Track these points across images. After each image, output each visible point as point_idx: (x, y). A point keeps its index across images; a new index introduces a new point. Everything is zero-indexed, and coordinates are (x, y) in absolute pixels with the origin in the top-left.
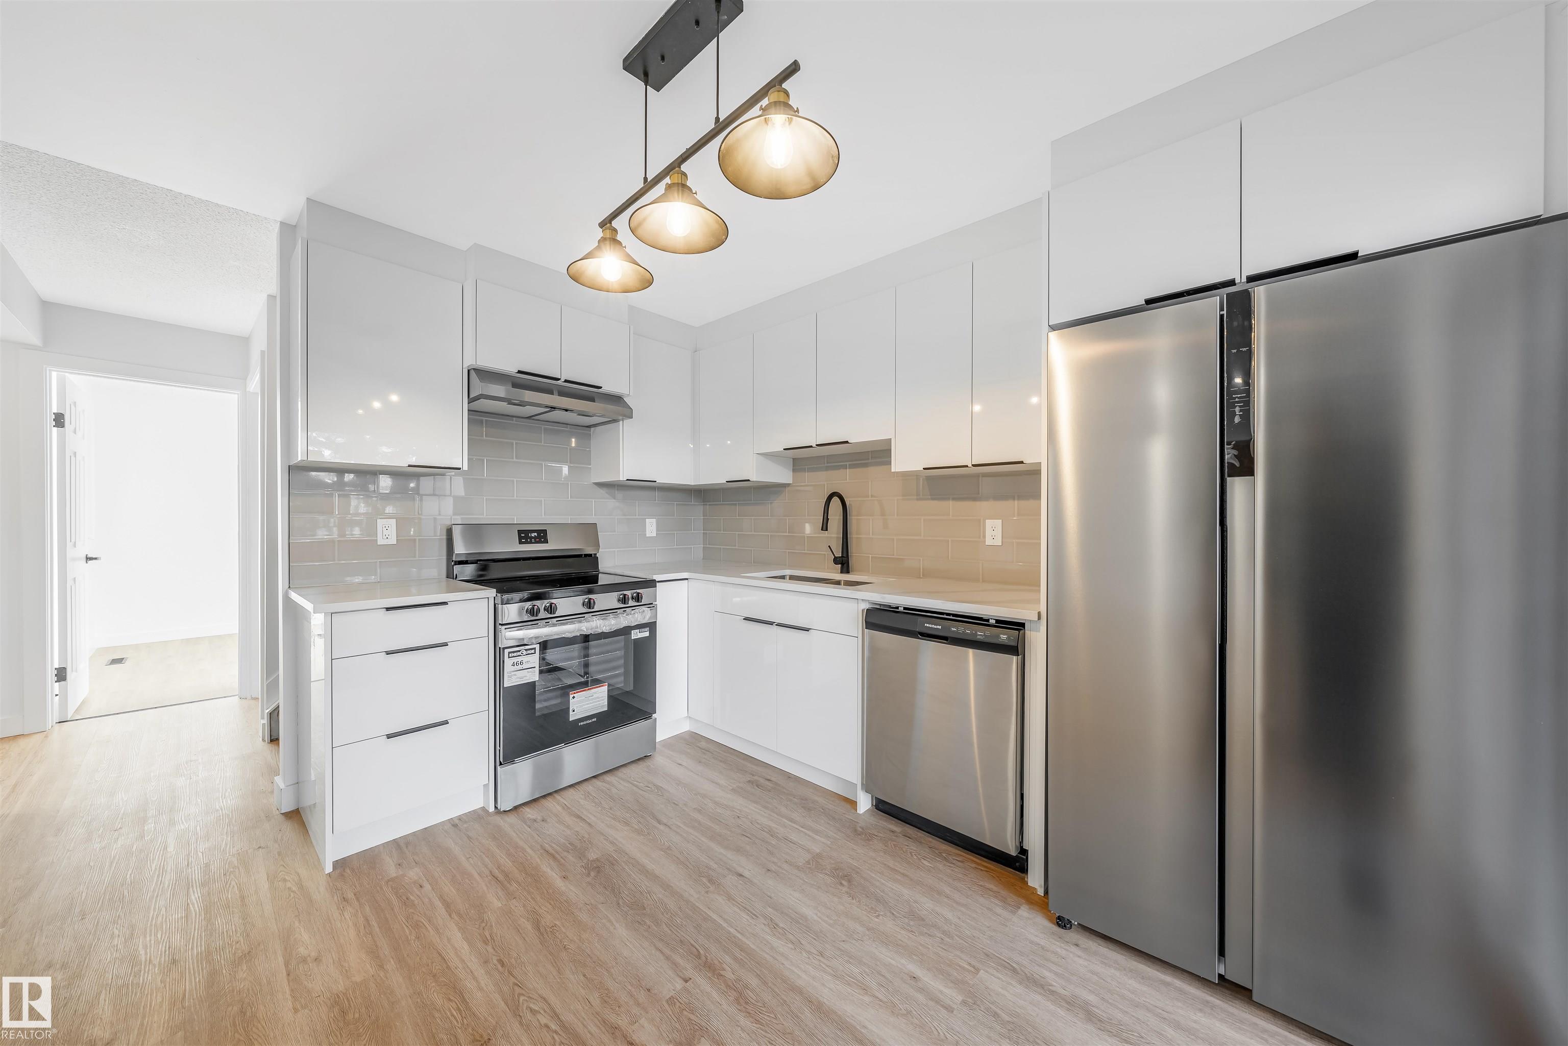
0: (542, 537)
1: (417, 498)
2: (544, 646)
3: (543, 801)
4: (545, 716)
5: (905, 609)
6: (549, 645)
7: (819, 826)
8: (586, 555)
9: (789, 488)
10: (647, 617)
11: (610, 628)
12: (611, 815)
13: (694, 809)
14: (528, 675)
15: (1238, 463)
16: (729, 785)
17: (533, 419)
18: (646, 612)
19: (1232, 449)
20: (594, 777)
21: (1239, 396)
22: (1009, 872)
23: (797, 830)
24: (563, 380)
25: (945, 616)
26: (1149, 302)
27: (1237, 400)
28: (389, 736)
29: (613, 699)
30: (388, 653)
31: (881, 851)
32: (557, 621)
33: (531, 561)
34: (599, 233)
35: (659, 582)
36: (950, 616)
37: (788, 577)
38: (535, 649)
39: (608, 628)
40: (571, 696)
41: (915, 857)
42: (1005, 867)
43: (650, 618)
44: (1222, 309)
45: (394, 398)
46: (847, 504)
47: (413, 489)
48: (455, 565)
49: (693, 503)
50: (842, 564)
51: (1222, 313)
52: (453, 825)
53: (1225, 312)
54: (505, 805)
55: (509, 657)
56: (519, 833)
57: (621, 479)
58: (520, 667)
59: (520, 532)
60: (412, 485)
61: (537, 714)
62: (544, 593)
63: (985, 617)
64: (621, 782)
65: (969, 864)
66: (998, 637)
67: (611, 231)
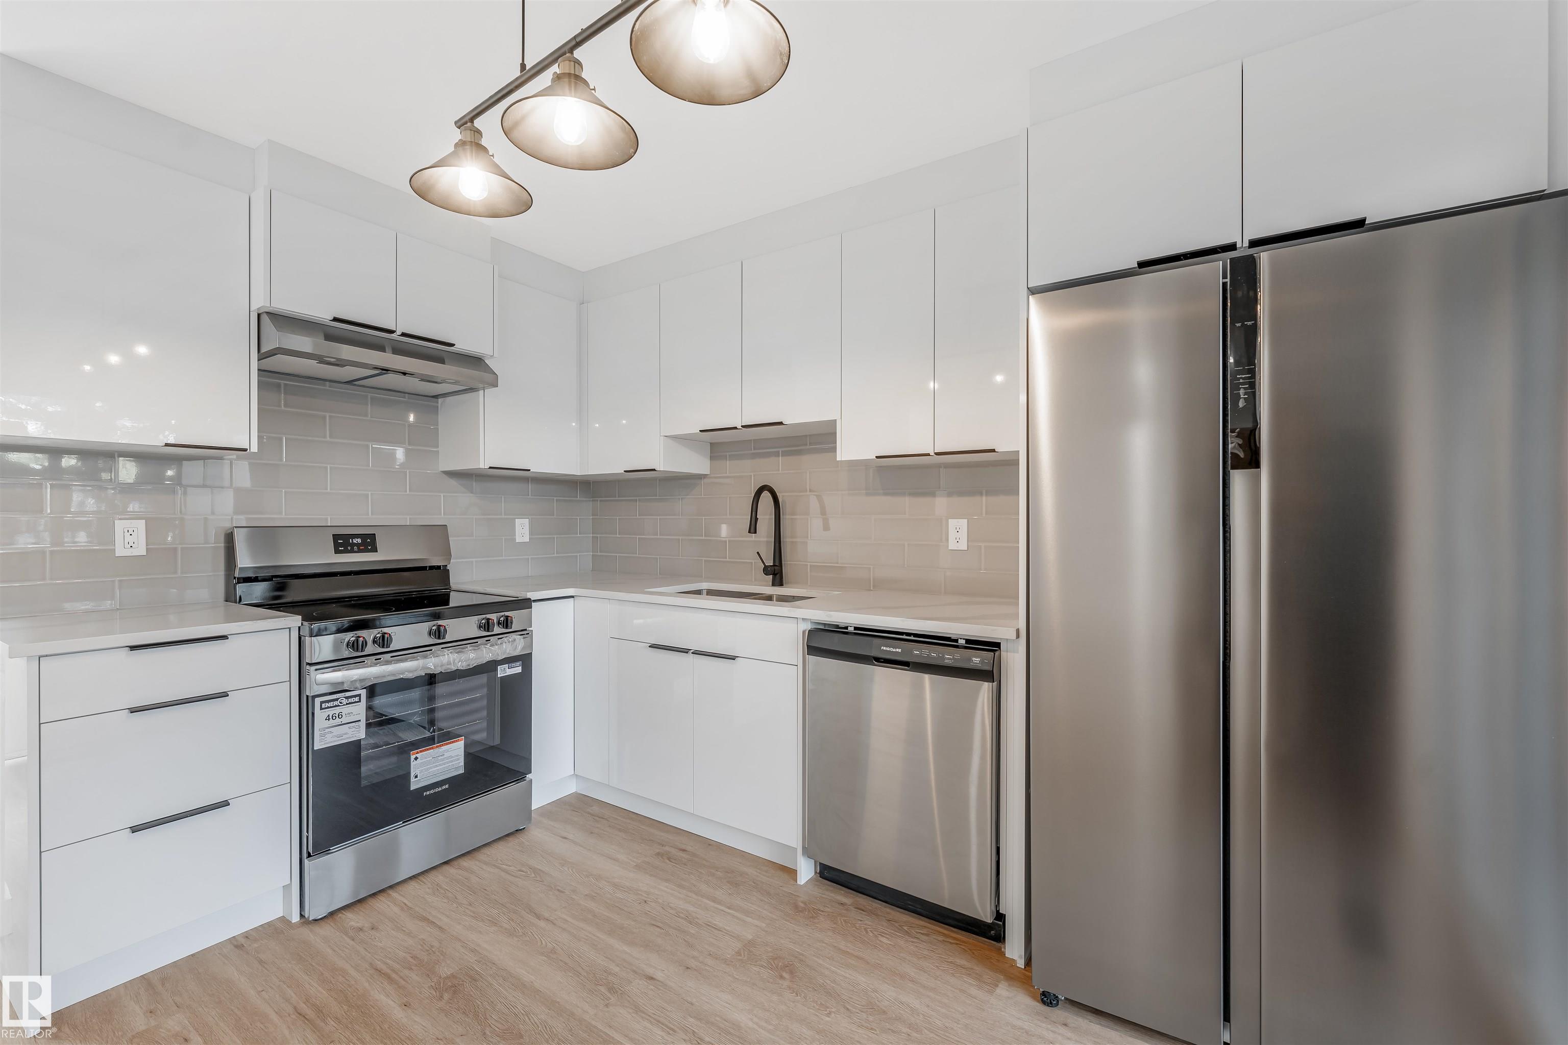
0: (369, 544)
1: (180, 491)
2: (372, 691)
3: (373, 902)
4: (375, 787)
5: (856, 628)
6: (378, 690)
7: (750, 905)
8: (432, 568)
9: (706, 480)
10: (520, 648)
11: (467, 663)
12: (472, 914)
13: (586, 895)
14: (350, 731)
15: (1243, 453)
16: (631, 860)
17: (355, 385)
18: (517, 641)
19: (1236, 437)
20: (446, 863)
21: (1243, 376)
22: (982, 943)
23: (723, 912)
24: (399, 332)
25: (904, 637)
26: (1143, 265)
27: (1241, 381)
28: (135, 829)
29: (470, 757)
30: (133, 711)
31: (829, 929)
32: (391, 657)
33: (352, 577)
34: (457, 135)
35: (534, 601)
36: (910, 636)
37: (705, 592)
38: (359, 695)
39: (465, 664)
40: (413, 757)
41: (871, 934)
42: (978, 937)
43: (523, 648)
44: (1225, 277)
45: (142, 350)
46: (780, 500)
47: (170, 478)
48: (239, 583)
49: (578, 499)
50: (774, 574)
51: (1225, 280)
52: (236, 947)
53: (1228, 280)
54: (313, 913)
55: (321, 709)
56: (337, 949)
57: (482, 466)
58: (338, 721)
59: (336, 537)
60: (170, 473)
61: (364, 783)
62: (374, 620)
63: (953, 637)
64: (484, 867)
65: (936, 937)
66: (970, 660)
67: (473, 132)
